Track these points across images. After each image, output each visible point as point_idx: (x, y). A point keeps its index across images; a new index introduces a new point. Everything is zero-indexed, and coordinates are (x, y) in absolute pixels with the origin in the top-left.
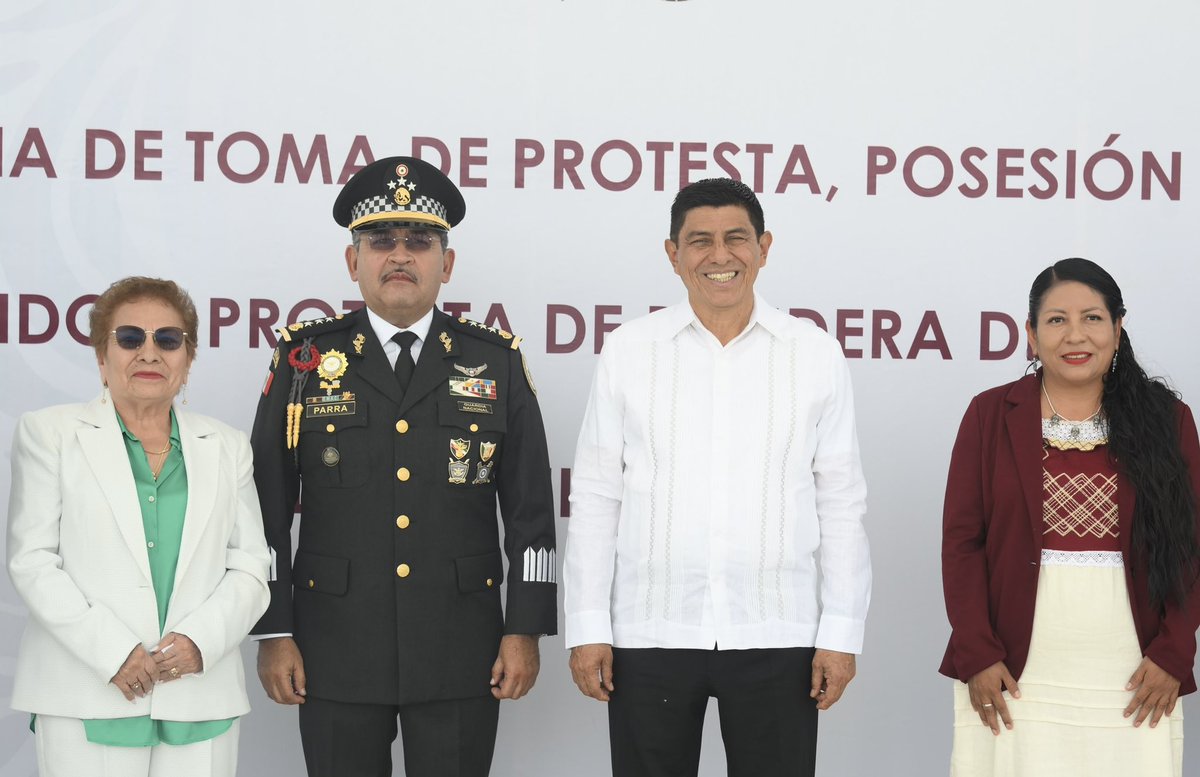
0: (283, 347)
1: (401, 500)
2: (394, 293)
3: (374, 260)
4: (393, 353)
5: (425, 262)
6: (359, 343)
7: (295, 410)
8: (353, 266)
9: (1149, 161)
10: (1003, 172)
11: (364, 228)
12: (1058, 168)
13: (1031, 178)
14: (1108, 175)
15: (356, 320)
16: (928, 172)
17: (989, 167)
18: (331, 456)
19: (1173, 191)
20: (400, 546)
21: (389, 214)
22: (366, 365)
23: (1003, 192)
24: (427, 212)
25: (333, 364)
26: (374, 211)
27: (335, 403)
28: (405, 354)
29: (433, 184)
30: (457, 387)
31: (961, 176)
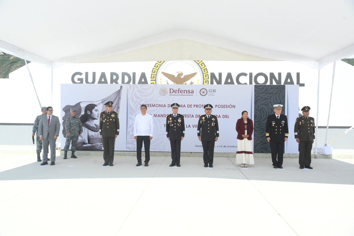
0: (200, 117)
1: (209, 127)
2: (208, 113)
3: (207, 111)
4: (208, 117)
5: (210, 111)
6: (205, 116)
7: (201, 121)
8: (205, 111)
9: (233, 106)
10: (224, 106)
11: (206, 109)
12: (227, 106)
13: (226, 107)
14: (231, 106)
15: (205, 115)
16: (219, 106)
17: (223, 106)
18: (204, 124)
19: (235, 107)
20: (208, 130)
21: (208, 108)
22: (206, 118)
23: (224, 107)
24: (210, 108)
25: (204, 118)
26: (207, 108)
27: (204, 120)
28: (209, 117)
29: (211, 106)
30: (212, 119)
31: (221, 107)
